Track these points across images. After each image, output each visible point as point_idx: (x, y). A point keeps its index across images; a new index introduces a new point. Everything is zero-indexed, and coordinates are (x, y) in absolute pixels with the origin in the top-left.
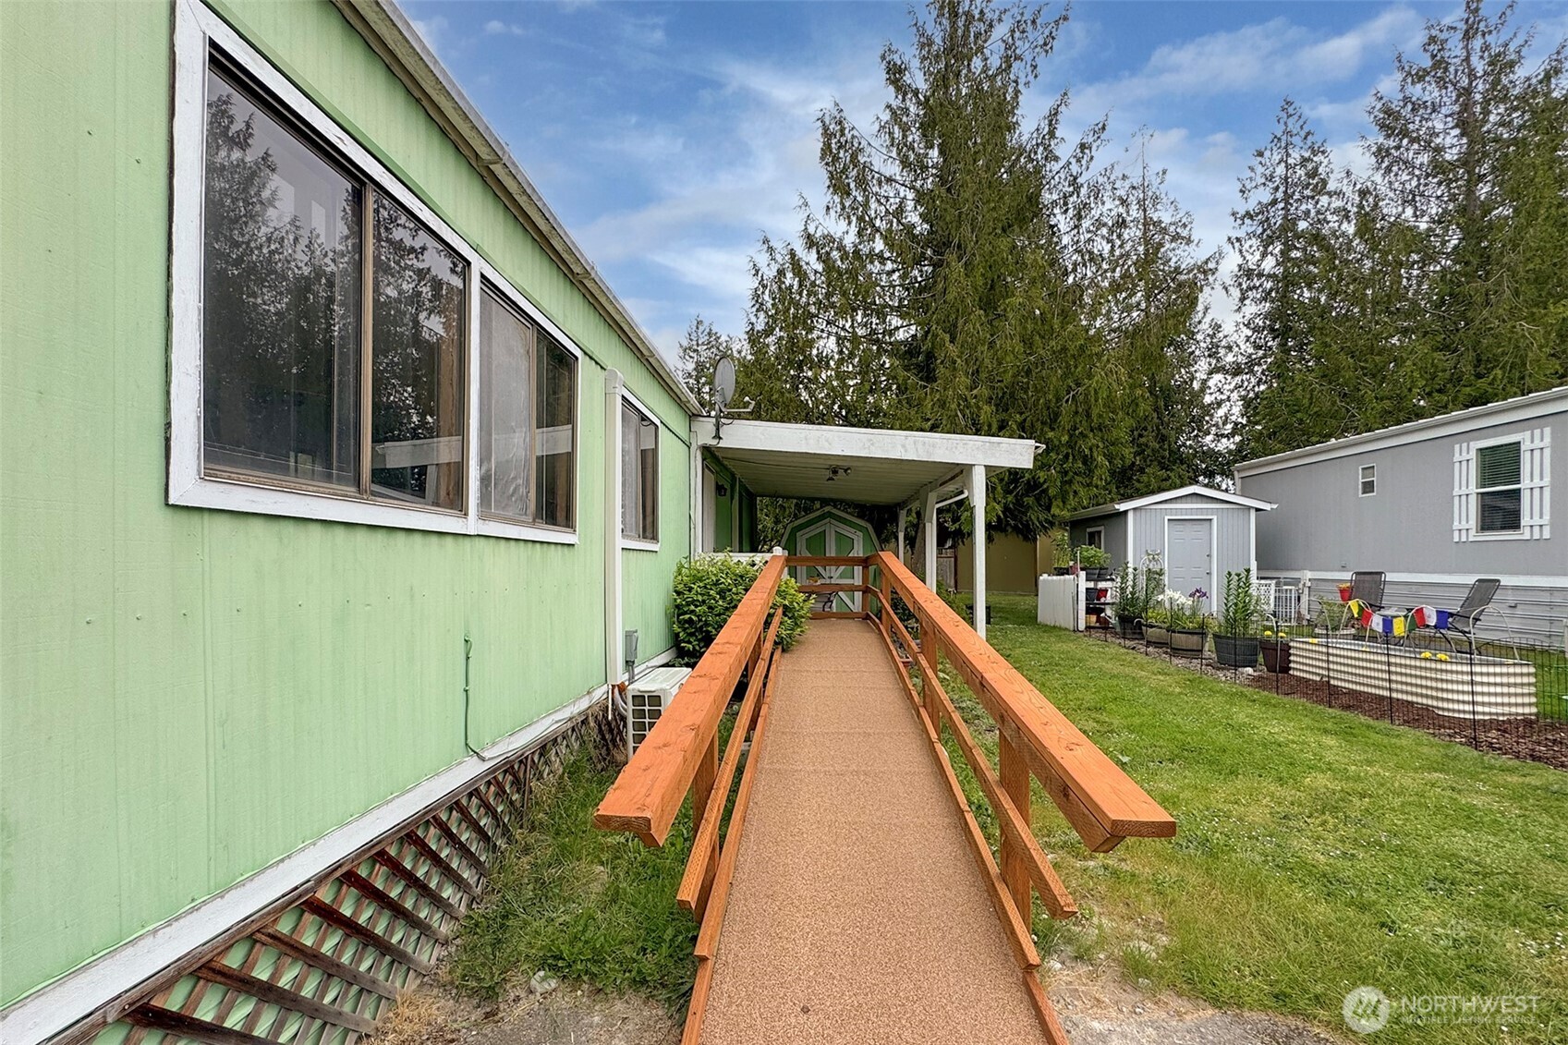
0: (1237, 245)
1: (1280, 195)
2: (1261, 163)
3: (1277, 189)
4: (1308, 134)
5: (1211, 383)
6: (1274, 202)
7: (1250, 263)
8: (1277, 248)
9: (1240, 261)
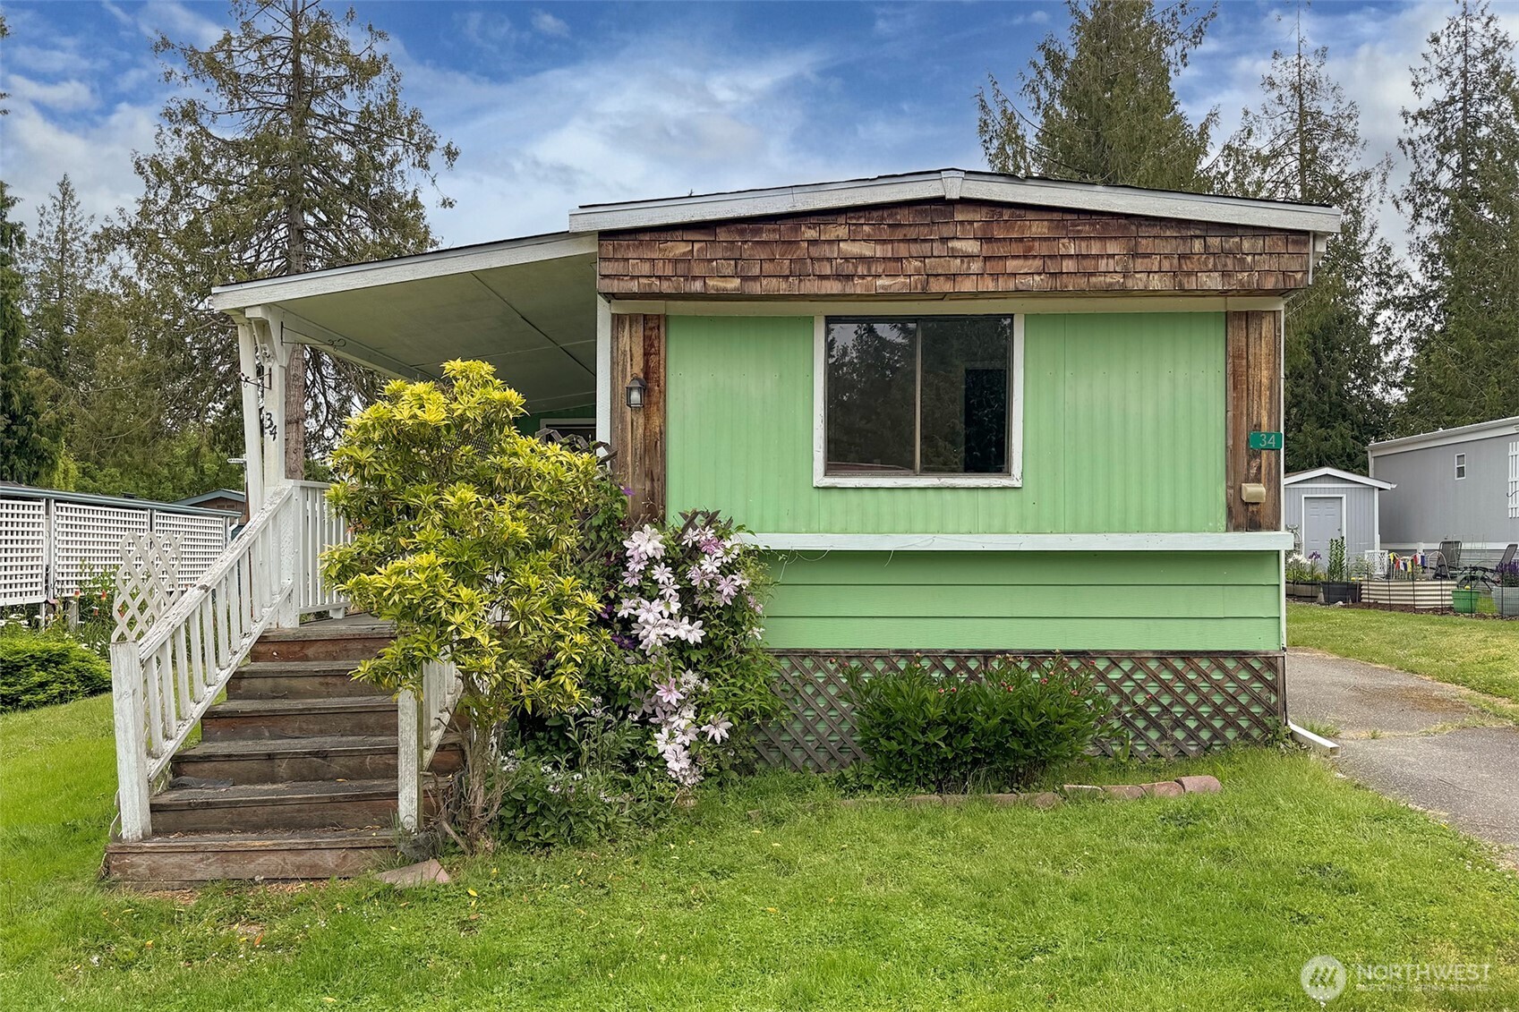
0: (1409, 148)
1: (1457, 92)
2: (1436, 52)
3: (1454, 84)
4: (1491, 19)
5: (1379, 320)
6: (1453, 100)
7: (1425, 172)
8: (1454, 159)
9: (1413, 168)
